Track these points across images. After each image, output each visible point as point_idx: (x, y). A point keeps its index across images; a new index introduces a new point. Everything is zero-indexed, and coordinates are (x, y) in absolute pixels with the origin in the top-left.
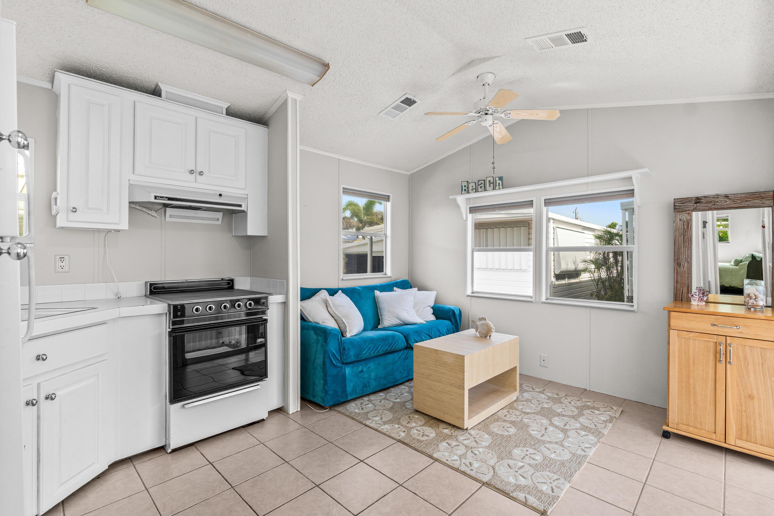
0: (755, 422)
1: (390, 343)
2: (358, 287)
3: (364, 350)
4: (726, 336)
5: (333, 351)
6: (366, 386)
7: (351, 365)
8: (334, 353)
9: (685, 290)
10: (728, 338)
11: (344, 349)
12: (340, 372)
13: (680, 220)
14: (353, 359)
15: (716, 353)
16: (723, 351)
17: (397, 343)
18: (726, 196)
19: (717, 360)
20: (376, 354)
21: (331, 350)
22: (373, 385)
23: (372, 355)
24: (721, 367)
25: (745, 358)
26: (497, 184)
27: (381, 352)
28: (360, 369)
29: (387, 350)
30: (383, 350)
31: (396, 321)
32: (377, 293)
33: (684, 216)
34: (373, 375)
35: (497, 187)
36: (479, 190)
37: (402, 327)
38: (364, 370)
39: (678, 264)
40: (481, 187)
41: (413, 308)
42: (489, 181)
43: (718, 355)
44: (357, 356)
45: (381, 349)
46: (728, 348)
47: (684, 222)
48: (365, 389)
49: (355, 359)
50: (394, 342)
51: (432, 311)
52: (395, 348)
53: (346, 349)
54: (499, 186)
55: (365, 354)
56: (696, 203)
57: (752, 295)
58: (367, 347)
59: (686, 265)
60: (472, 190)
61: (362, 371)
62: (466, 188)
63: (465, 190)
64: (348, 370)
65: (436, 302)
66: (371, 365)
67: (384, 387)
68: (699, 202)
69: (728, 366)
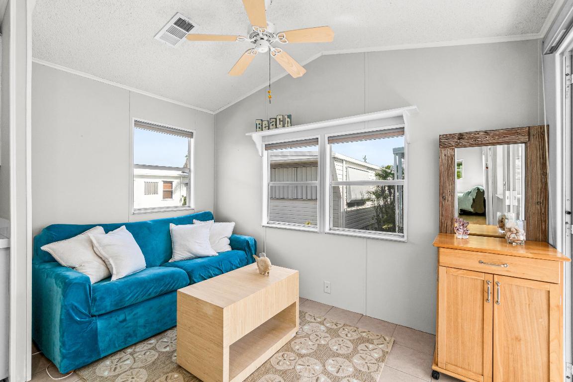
0: (522, 366)
1: (167, 283)
2: (150, 221)
3: (128, 295)
4: (493, 274)
5: (76, 304)
6: (130, 336)
7: (106, 317)
8: (76, 307)
9: (449, 223)
10: (495, 276)
11: (94, 300)
12: (87, 328)
13: (445, 155)
14: (109, 309)
15: (484, 291)
16: (490, 290)
17: (176, 282)
18: (486, 132)
19: (484, 300)
20: (145, 298)
21: (73, 305)
22: (141, 332)
23: (140, 300)
24: (488, 305)
25: (512, 298)
26: (286, 122)
27: (153, 295)
28: (122, 317)
29: (161, 291)
30: (155, 293)
31: (187, 255)
32: (172, 226)
33: (449, 152)
34: (141, 321)
35: (286, 125)
36: (271, 127)
37: (191, 261)
38: (128, 318)
39: (443, 197)
40: (273, 125)
41: (208, 240)
42: (280, 119)
43: (486, 294)
44: (117, 304)
45: (153, 291)
46: (496, 287)
47: (448, 157)
48: (129, 339)
49: (113, 309)
50: (172, 281)
51: (229, 241)
52: (173, 288)
53: (98, 298)
54: (288, 123)
55: (128, 300)
56: (459, 139)
57: (513, 229)
58: (131, 292)
59: (450, 199)
60: (265, 127)
61: (125, 320)
62: (260, 126)
63: (259, 128)
64: (100, 324)
65: (234, 232)
66: (140, 310)
67: (158, 332)
68: (461, 138)
69: (495, 305)
